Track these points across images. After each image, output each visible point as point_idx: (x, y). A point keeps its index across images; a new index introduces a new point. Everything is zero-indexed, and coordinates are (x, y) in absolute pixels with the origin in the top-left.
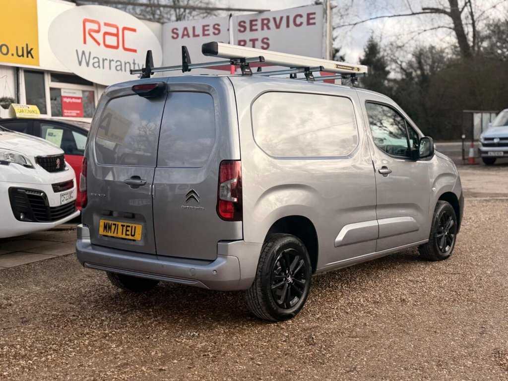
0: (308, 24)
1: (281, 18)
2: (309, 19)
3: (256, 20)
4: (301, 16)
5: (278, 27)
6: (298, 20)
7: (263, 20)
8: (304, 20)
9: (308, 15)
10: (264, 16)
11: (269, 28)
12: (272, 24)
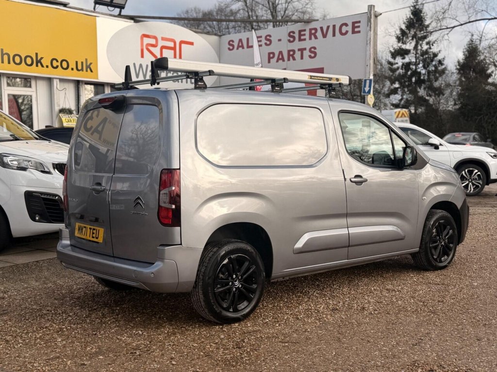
0: (354, 32)
1: (328, 27)
2: (354, 27)
3: (305, 30)
4: (346, 25)
5: (324, 36)
6: (344, 29)
7: (311, 30)
8: (350, 28)
9: (354, 23)
10: (313, 25)
11: (316, 38)
12: (319, 34)
